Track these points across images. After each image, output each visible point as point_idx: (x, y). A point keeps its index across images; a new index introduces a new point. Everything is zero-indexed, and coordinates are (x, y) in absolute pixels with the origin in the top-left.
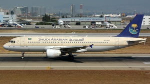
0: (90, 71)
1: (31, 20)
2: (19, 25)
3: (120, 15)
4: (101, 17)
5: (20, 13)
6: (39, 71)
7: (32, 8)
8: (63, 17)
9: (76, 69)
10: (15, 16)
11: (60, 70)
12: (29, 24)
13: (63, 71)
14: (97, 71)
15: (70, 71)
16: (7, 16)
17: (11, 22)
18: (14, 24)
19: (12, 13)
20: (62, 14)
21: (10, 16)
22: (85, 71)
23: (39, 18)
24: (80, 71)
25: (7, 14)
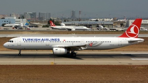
0: (87, 65)
1: (39, 23)
2: (29, 28)
3: (112, 19)
4: (97, 20)
5: (29, 18)
6: (44, 65)
7: (40, 13)
8: (65, 21)
9: (75, 64)
10: (25, 20)
11: (62, 65)
12: (36, 26)
13: (64, 65)
14: (93, 66)
15: (70, 65)
16: (19, 20)
17: (22, 25)
18: (24, 27)
19: (23, 17)
20: (64, 18)
21: (21, 20)
22: (82, 65)
23: (45, 22)
24: (78, 65)
25: (19, 18)
